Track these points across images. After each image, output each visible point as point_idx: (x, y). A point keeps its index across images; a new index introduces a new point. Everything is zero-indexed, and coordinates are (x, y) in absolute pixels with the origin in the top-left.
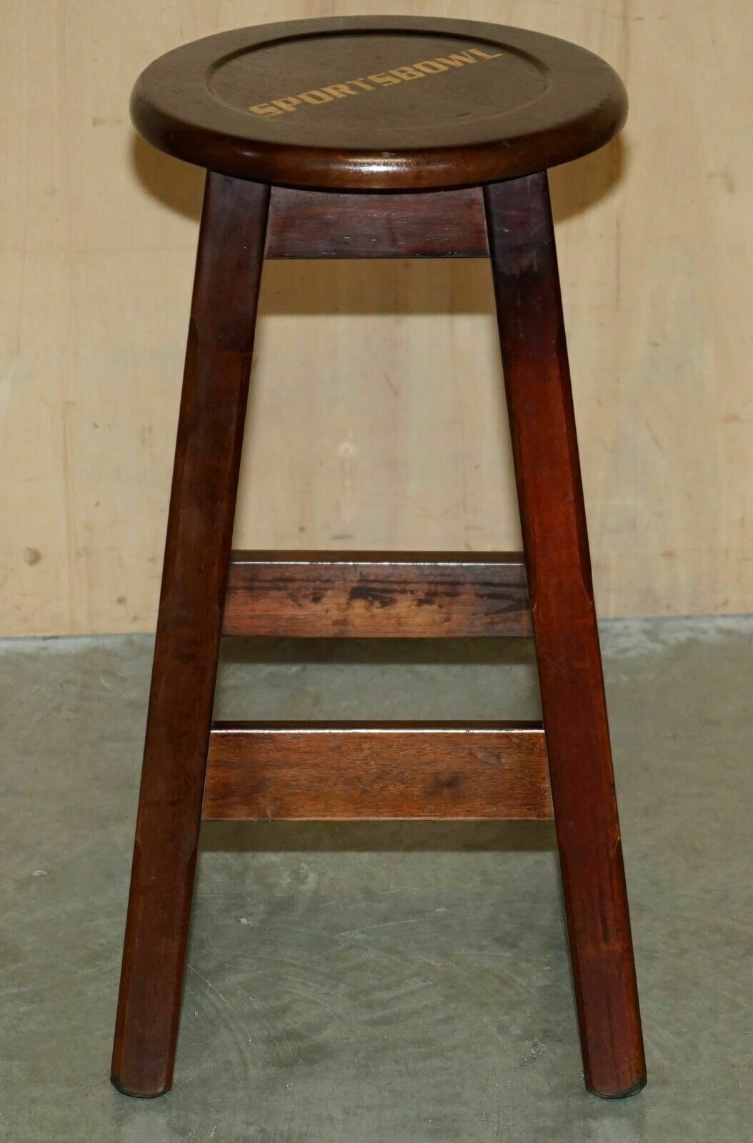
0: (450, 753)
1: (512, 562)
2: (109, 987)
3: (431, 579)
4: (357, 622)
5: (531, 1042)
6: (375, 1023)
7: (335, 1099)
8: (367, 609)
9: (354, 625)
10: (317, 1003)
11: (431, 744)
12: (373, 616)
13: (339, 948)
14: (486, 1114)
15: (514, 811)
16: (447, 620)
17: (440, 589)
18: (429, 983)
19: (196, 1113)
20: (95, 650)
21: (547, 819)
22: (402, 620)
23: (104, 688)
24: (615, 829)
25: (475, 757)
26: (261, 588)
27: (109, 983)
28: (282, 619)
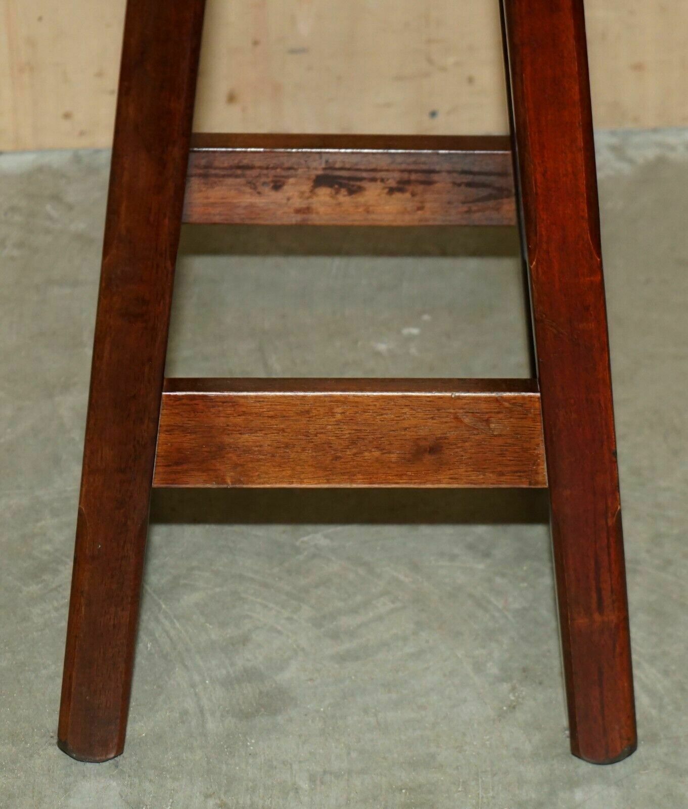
0: (432, 418)
1: (495, 149)
2: (56, 609)
3: (403, 167)
4: (322, 210)
5: (509, 685)
6: (342, 658)
7: (300, 762)
8: (332, 197)
9: (317, 213)
10: (279, 632)
11: (412, 409)
12: (339, 204)
13: (301, 557)
14: (464, 782)
15: (503, 478)
16: (420, 208)
17: (413, 177)
18: (398, 604)
19: (151, 781)
20: (41, 169)
21: (539, 486)
22: (371, 208)
23: (50, 218)
24: (616, 498)
25: (461, 422)
26: (216, 176)
27: (56, 604)
28: (239, 207)
